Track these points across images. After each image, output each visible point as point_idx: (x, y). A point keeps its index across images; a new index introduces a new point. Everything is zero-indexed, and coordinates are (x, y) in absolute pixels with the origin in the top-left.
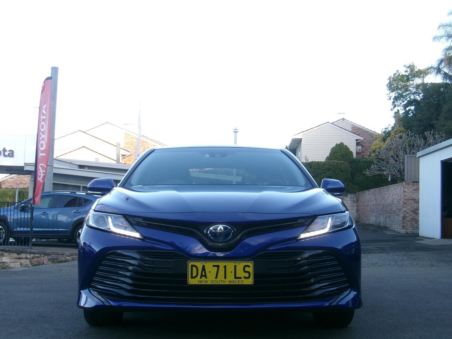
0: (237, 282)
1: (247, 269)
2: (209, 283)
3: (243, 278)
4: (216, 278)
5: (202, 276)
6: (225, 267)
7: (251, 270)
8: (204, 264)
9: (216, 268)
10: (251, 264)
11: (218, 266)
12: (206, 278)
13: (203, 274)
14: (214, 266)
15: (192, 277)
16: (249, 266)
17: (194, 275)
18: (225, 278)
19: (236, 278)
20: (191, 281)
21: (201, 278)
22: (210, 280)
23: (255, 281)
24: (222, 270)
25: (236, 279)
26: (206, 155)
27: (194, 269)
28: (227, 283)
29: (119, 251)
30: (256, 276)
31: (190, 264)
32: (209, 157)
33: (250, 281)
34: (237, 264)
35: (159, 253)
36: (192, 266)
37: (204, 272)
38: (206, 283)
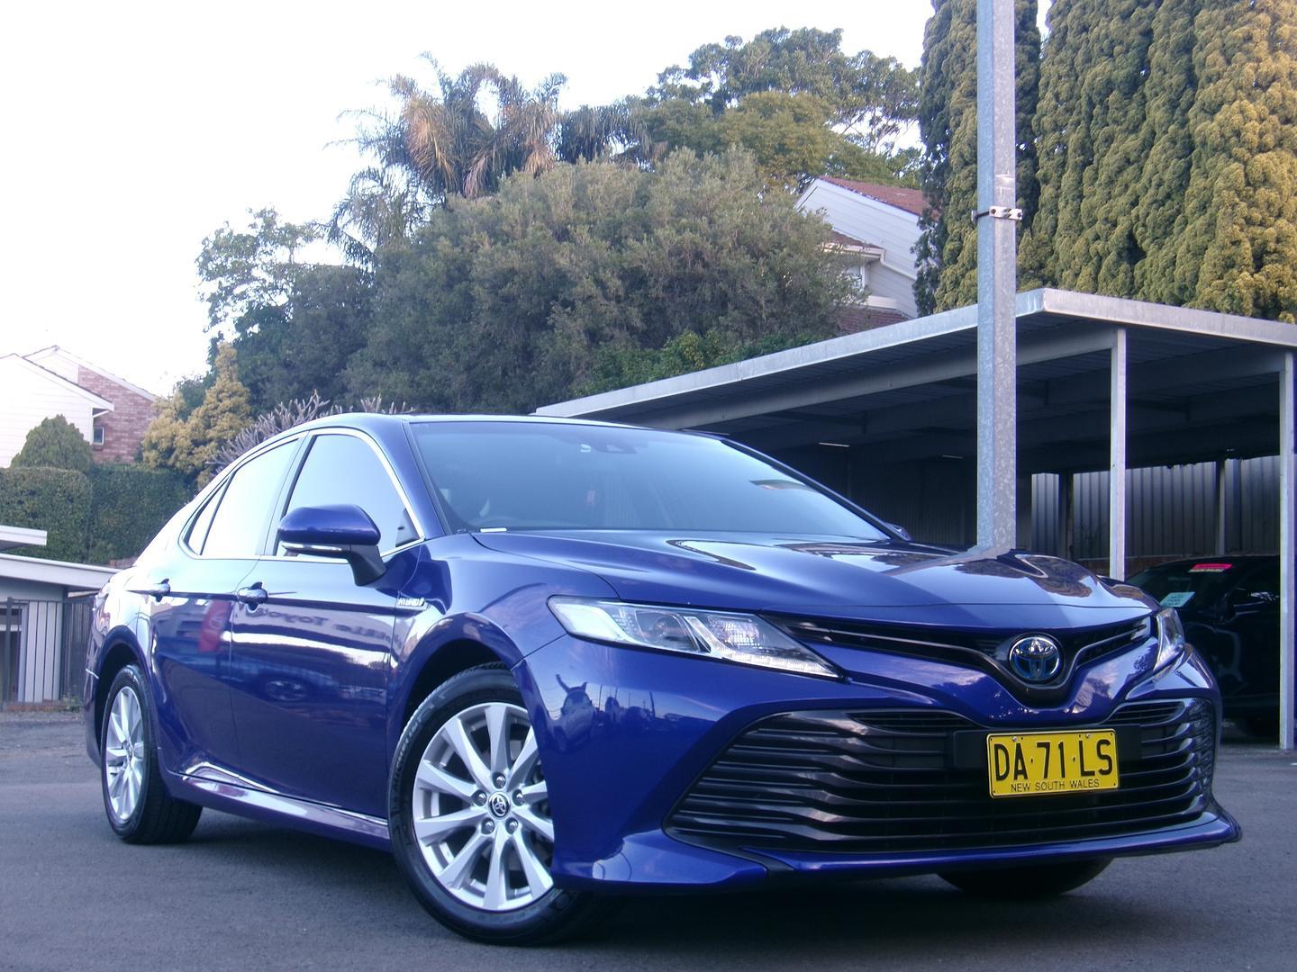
0: (1087, 785)
1: (1105, 750)
2: (1032, 791)
3: (1097, 773)
4: (1046, 776)
5: (1017, 773)
6: (1061, 746)
7: (1111, 751)
8: (1019, 740)
9: (1044, 750)
10: (1111, 737)
11: (1047, 745)
12: (1026, 777)
13: (1020, 768)
14: (1040, 745)
15: (1000, 778)
16: (1107, 742)
17: (1001, 774)
18: (1063, 776)
19: (1084, 774)
20: (999, 789)
21: (1016, 778)
22: (1034, 784)
23: (1122, 781)
24: (1055, 751)
25: (1084, 778)
27: (1000, 752)
28: (1067, 789)
29: (793, 715)
30: (1123, 767)
31: (993, 741)
32: (589, 451)
33: (1111, 782)
34: (1082, 737)
35: (906, 715)
36: (998, 747)
37: (1019, 761)
38: (1026, 792)
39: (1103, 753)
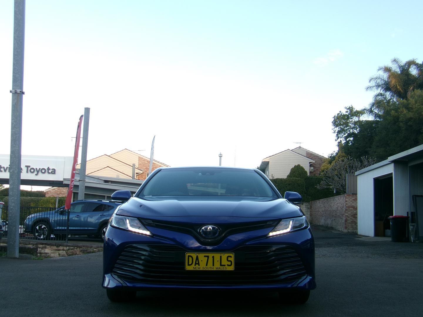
0: (222, 269)
1: (229, 259)
2: (201, 269)
3: (226, 265)
4: (207, 265)
5: (196, 264)
6: (213, 257)
7: (232, 259)
8: (198, 255)
9: (207, 258)
10: (232, 255)
11: (208, 257)
12: (199, 265)
13: (197, 262)
14: (205, 256)
15: (189, 265)
16: (231, 257)
17: (190, 263)
18: (213, 265)
19: (221, 265)
20: (188, 268)
21: (195, 265)
22: (202, 266)
23: (236, 268)
24: (211, 259)
25: (221, 267)
26: (200, 174)
27: (190, 258)
28: (215, 269)
29: (134, 245)
30: (236, 264)
31: (187, 255)
32: (201, 175)
33: (232, 268)
34: (222, 255)
35: (163, 246)
36: (189, 256)
37: (197, 261)
38: (199, 269)
39: (229, 260)
